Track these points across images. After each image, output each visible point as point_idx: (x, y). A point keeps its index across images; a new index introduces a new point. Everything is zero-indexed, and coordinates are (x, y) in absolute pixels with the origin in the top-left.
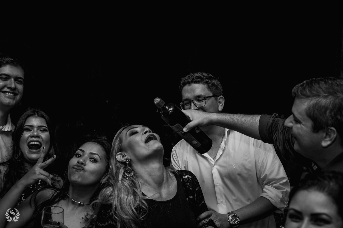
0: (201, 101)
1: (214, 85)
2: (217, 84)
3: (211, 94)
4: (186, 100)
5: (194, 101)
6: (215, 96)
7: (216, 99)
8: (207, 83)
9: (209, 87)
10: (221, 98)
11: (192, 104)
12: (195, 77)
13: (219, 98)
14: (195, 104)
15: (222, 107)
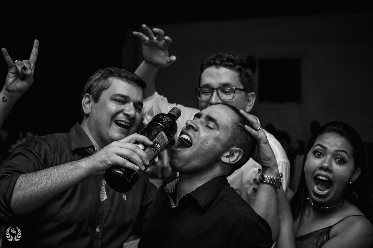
0: (227, 93)
1: (247, 75)
2: (251, 75)
3: (242, 87)
4: (207, 86)
5: (218, 90)
6: (246, 90)
7: (247, 95)
8: (239, 70)
9: (241, 77)
10: (253, 95)
11: (215, 94)
12: (225, 58)
13: (250, 94)
14: (218, 94)
15: (251, 107)
